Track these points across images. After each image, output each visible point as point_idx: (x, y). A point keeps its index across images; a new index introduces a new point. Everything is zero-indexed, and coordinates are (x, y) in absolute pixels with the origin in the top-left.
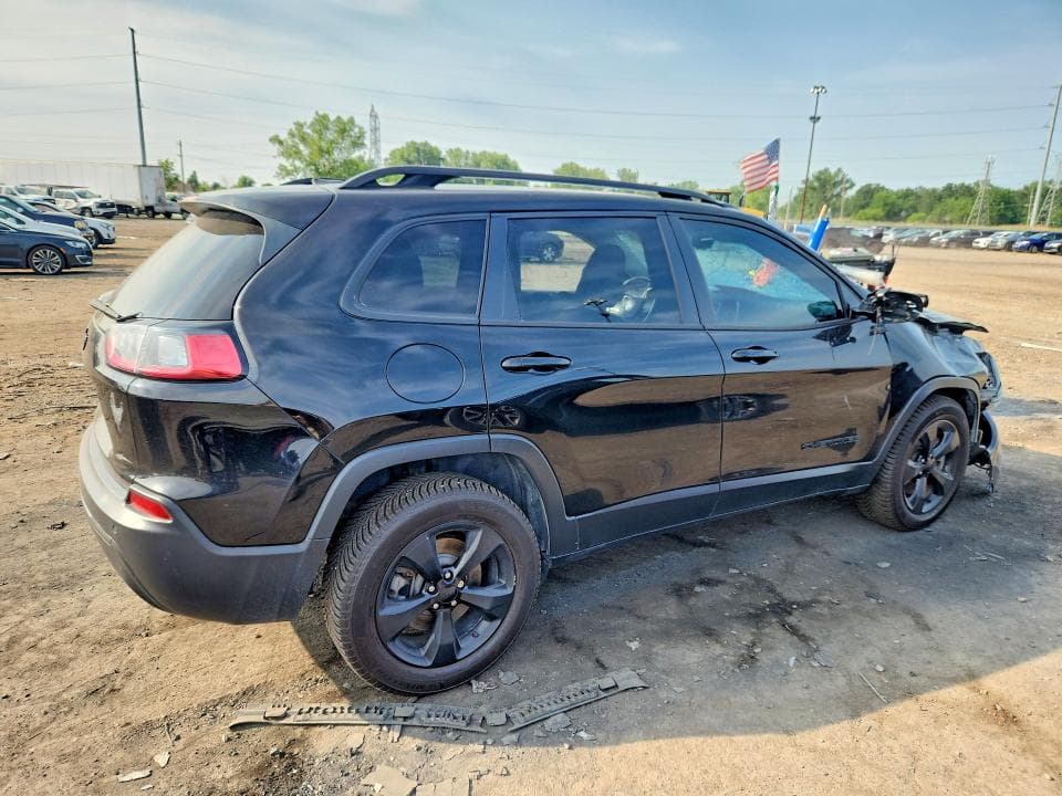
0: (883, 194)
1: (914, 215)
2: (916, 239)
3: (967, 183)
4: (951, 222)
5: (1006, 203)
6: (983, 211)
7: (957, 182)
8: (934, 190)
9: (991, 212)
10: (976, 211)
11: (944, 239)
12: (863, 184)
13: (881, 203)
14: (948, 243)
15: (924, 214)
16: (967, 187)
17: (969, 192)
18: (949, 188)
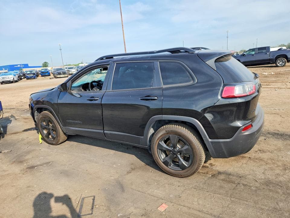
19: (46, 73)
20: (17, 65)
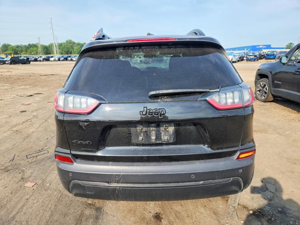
0: (11, 46)
1: (22, 53)
2: (33, 59)
3: (34, 43)
4: (34, 54)
5: (46, 49)
6: (41, 51)
7: (31, 43)
8: (25, 46)
9: (44, 51)
10: (40, 51)
11: (41, 59)
12: (3, 44)
13: (12, 50)
14: (43, 60)
15: (25, 52)
16: (34, 44)
17: (35, 46)
18: (29, 45)
19: (272, 55)
20: (259, 46)
